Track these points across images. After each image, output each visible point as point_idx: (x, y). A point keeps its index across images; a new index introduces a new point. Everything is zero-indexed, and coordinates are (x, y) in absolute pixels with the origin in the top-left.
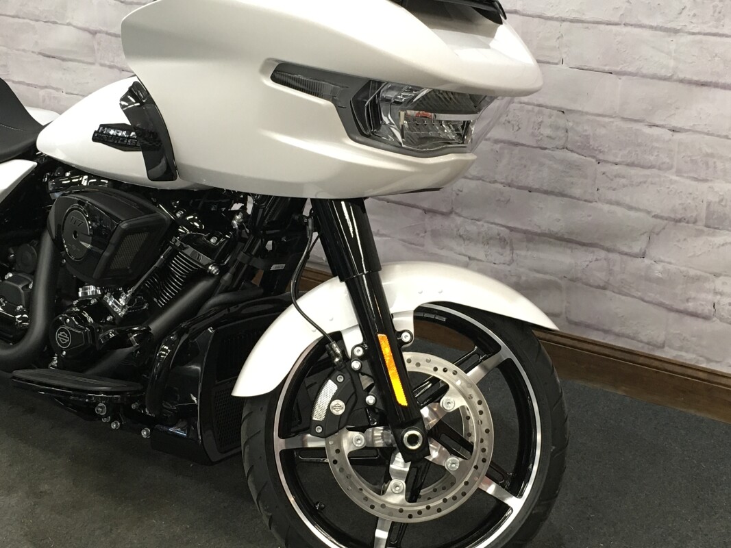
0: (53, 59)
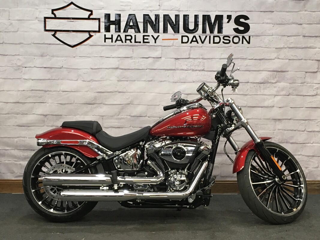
0: (23, 127)
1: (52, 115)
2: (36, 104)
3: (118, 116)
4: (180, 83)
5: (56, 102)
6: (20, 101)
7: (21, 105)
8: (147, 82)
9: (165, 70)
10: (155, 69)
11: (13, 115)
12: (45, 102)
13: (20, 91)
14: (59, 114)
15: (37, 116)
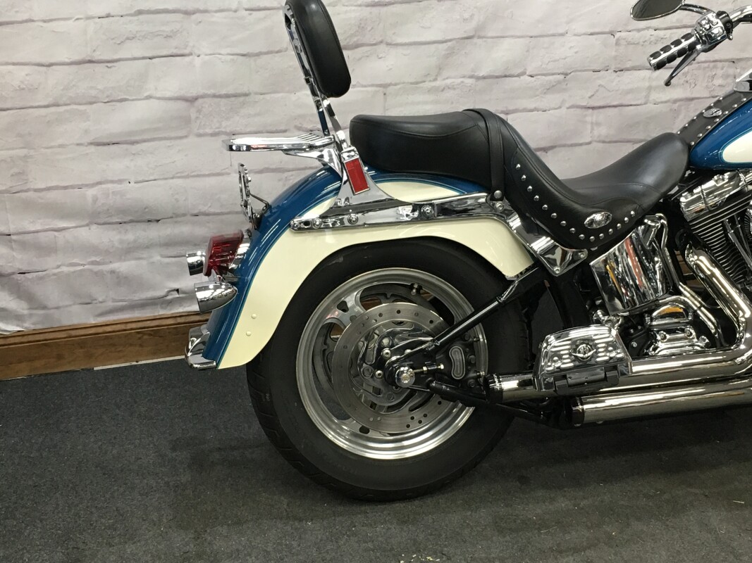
1: (215, 96)
2: (154, 60)
3: (435, 80)
5: (229, 50)
6: (97, 56)
7: (100, 68)
12: (186, 51)
13: (94, 18)
14: (239, 91)
15: (162, 103)
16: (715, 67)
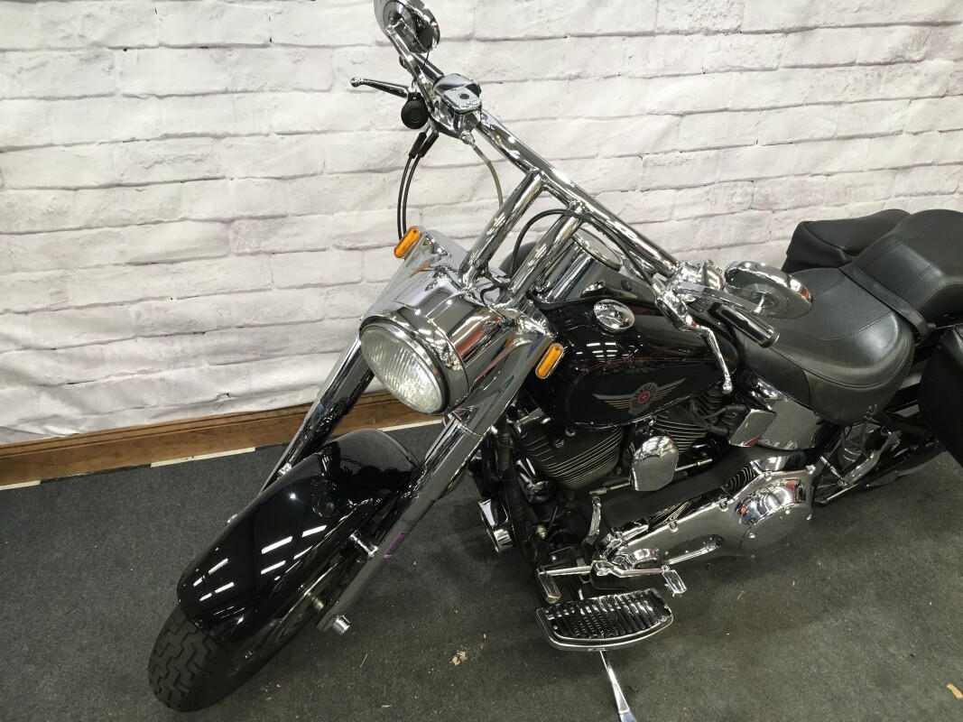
1: (251, 218)
2: (186, 184)
3: (470, 200)
4: (664, 80)
5: (264, 174)
6: (124, 182)
7: (131, 192)
8: (563, 82)
9: (620, 38)
10: (591, 36)
11: (108, 229)
12: (219, 175)
13: (118, 142)
14: (275, 214)
15: (199, 224)
16: (735, 186)
